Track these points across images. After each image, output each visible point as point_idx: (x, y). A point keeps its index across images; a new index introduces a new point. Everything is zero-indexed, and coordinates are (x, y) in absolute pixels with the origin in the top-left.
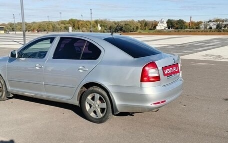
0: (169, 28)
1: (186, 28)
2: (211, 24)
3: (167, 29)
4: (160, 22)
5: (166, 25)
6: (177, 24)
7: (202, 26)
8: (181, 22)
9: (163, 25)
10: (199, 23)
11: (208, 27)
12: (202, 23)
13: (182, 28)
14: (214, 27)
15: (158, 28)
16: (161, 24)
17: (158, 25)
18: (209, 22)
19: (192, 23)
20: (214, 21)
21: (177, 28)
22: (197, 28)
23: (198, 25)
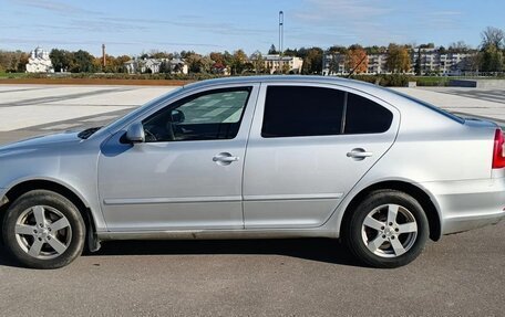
0: (57, 70)
1: (97, 70)
2: (149, 63)
3: (53, 71)
4: (33, 56)
5: (49, 63)
6: (75, 61)
7: (130, 67)
8: (82, 56)
9: (42, 61)
10: (123, 60)
11: (143, 69)
12: (129, 59)
13: (87, 70)
14: (155, 69)
15: (30, 68)
16: (36, 60)
17: (30, 61)
18: (143, 58)
19: (108, 59)
20: (152, 57)
21: (76, 71)
22: (120, 71)
23: (122, 63)
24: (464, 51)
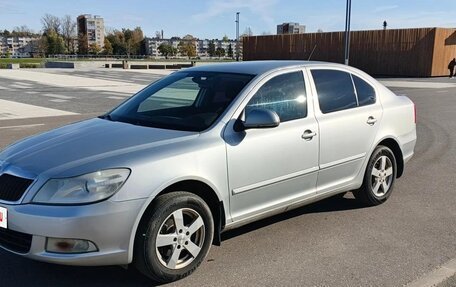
24: (27, 35)
